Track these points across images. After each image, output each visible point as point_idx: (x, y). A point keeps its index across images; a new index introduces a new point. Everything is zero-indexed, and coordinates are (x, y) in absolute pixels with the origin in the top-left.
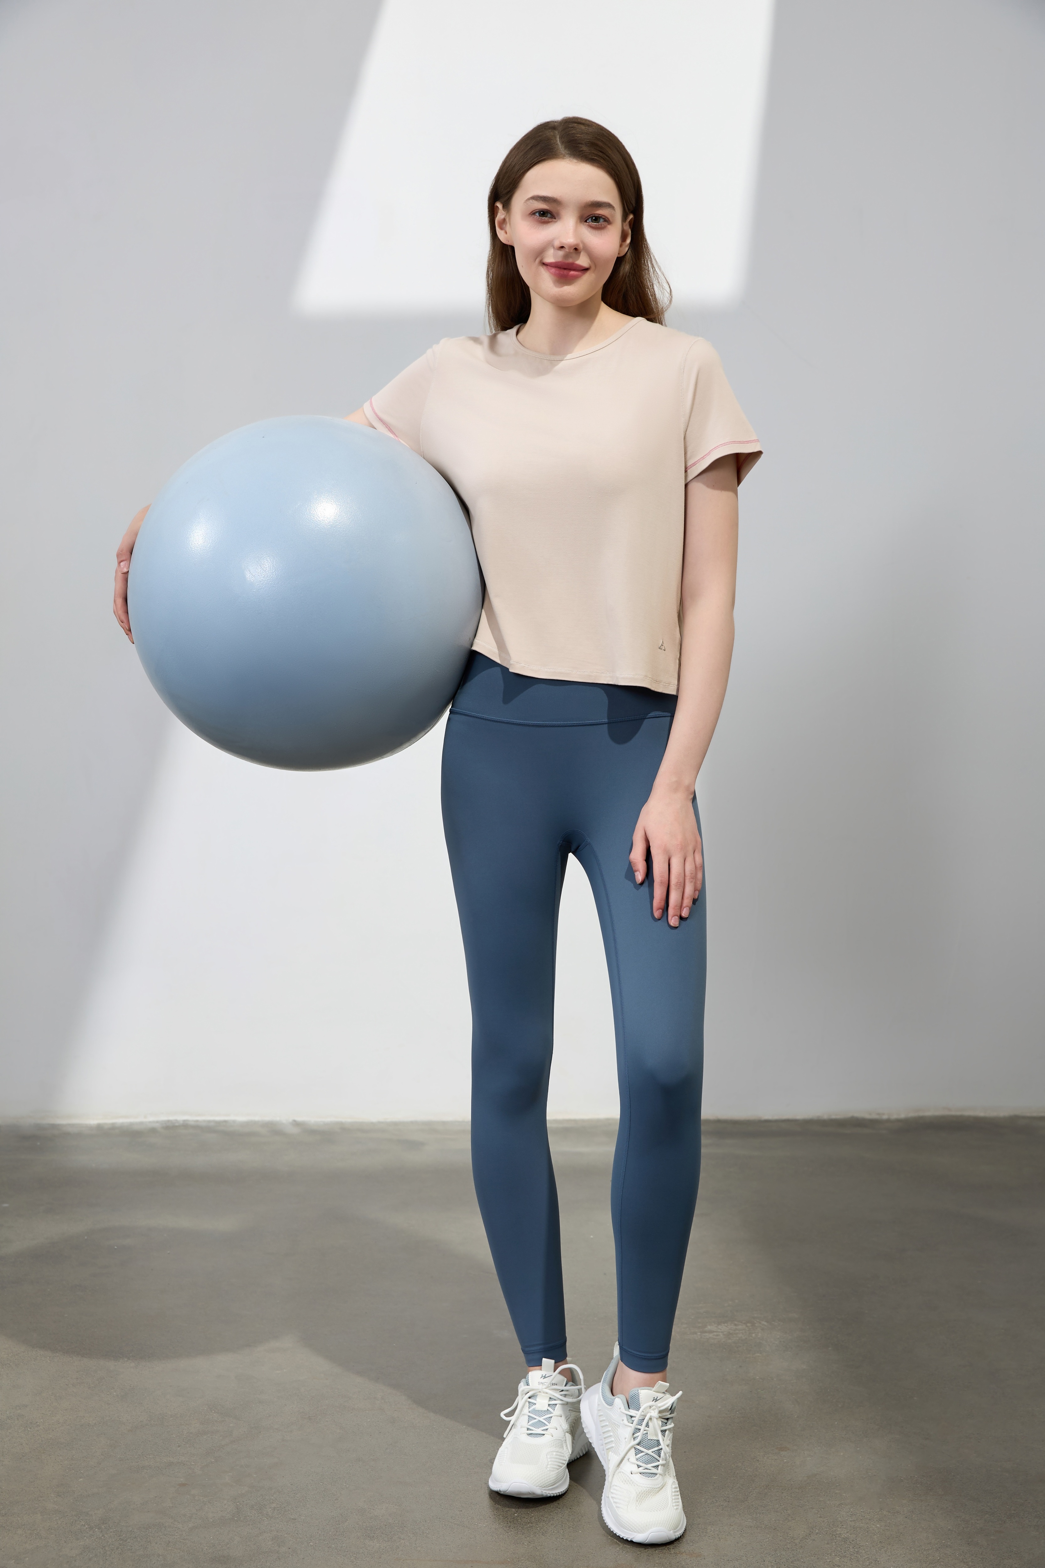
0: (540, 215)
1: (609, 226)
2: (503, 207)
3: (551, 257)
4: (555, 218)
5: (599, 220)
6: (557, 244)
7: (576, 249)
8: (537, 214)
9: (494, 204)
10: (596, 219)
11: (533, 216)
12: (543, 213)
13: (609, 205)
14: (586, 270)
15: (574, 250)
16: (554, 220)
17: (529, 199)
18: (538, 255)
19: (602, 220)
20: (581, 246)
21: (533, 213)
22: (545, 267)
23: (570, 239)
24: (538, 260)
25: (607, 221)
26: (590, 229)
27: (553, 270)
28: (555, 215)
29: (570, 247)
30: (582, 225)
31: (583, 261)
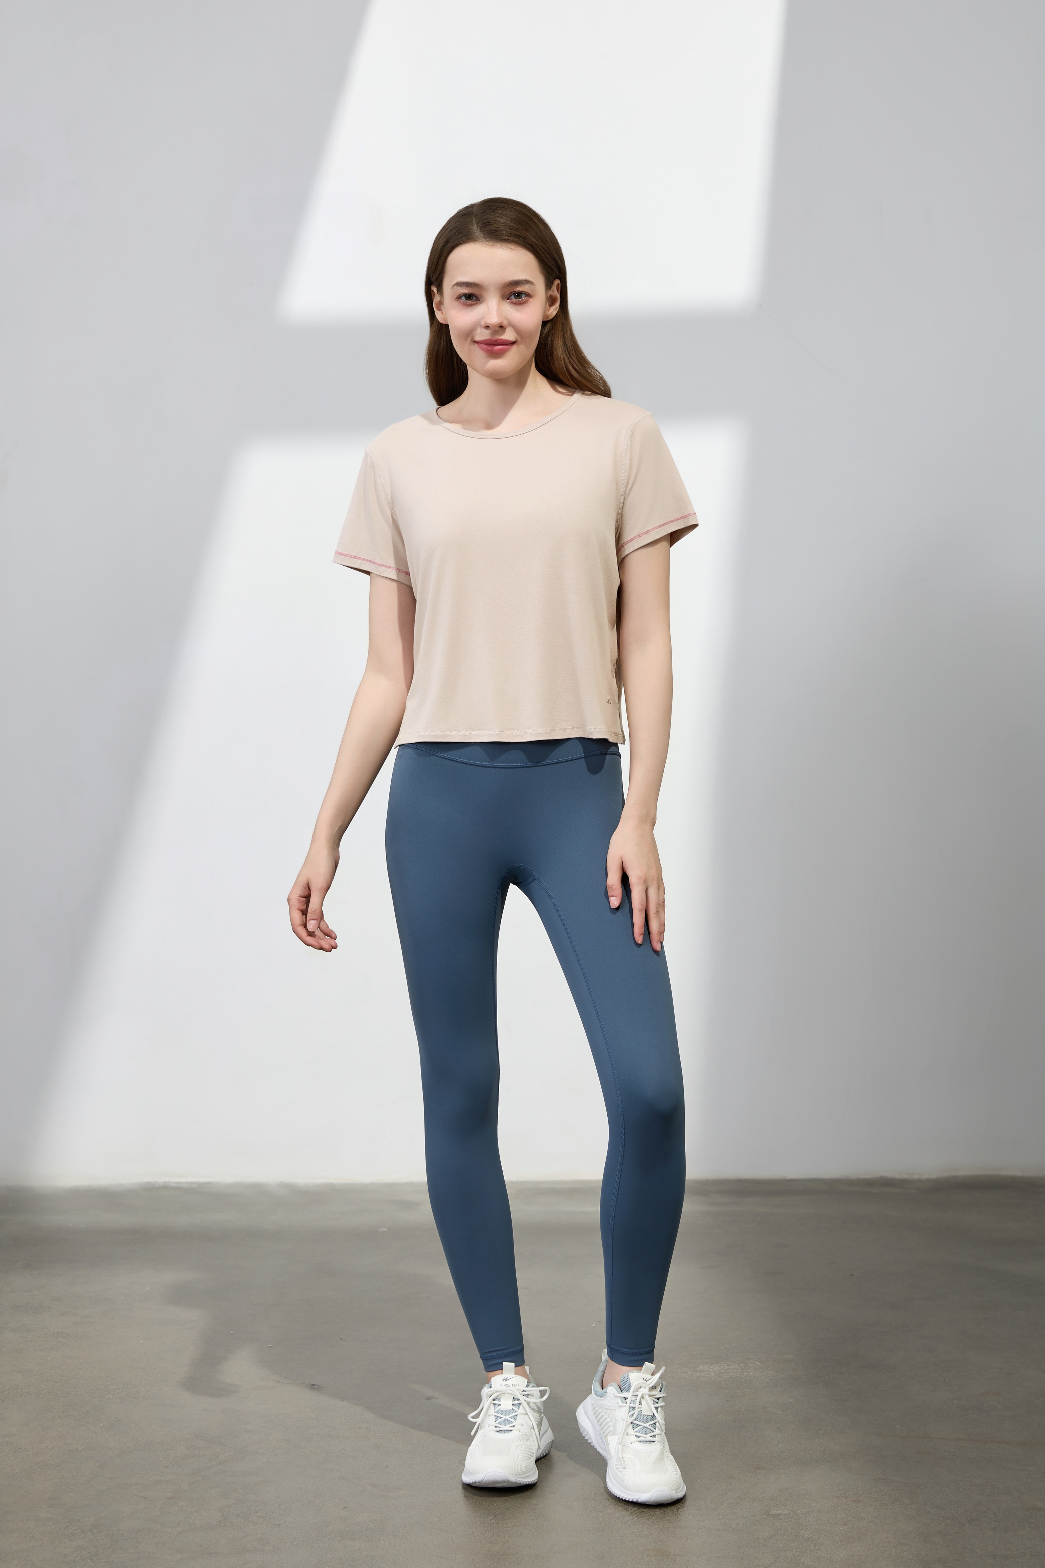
0: (466, 298)
1: (531, 300)
2: (438, 291)
3: (482, 335)
4: (480, 300)
5: (521, 296)
6: (483, 323)
7: (501, 327)
8: (463, 298)
9: (430, 288)
10: (519, 295)
11: (459, 300)
12: (469, 297)
13: (527, 282)
14: (514, 343)
15: (500, 328)
16: (479, 302)
17: (454, 286)
18: (468, 335)
19: (523, 296)
20: (505, 323)
21: (459, 298)
22: (476, 345)
23: (494, 320)
24: (469, 340)
25: (528, 295)
26: (513, 306)
27: (485, 346)
28: (479, 297)
29: (494, 326)
30: (504, 302)
31: (509, 335)
